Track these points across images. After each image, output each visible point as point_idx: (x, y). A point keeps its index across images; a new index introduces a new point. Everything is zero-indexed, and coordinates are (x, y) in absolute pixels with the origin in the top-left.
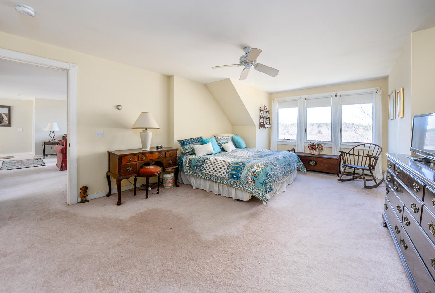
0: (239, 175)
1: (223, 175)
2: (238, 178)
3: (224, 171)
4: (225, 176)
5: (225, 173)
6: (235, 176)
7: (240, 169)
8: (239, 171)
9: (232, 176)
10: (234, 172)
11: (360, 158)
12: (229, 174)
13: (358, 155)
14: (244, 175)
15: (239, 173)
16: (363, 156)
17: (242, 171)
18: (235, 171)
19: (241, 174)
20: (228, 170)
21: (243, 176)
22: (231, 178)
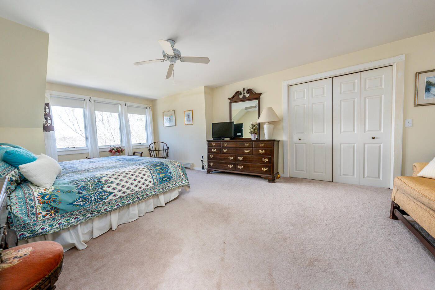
0: (170, 175)
1: (151, 185)
2: (170, 178)
3: (149, 179)
4: (154, 184)
5: (152, 180)
6: (165, 179)
7: (166, 170)
8: (166, 172)
9: (162, 180)
10: (162, 175)
11: (162, 151)
12: (158, 179)
13: (156, 151)
14: (175, 172)
15: (167, 174)
16: (163, 150)
17: (169, 170)
18: (162, 173)
19: (170, 173)
20: (154, 175)
21: (174, 174)
22: (161, 183)
